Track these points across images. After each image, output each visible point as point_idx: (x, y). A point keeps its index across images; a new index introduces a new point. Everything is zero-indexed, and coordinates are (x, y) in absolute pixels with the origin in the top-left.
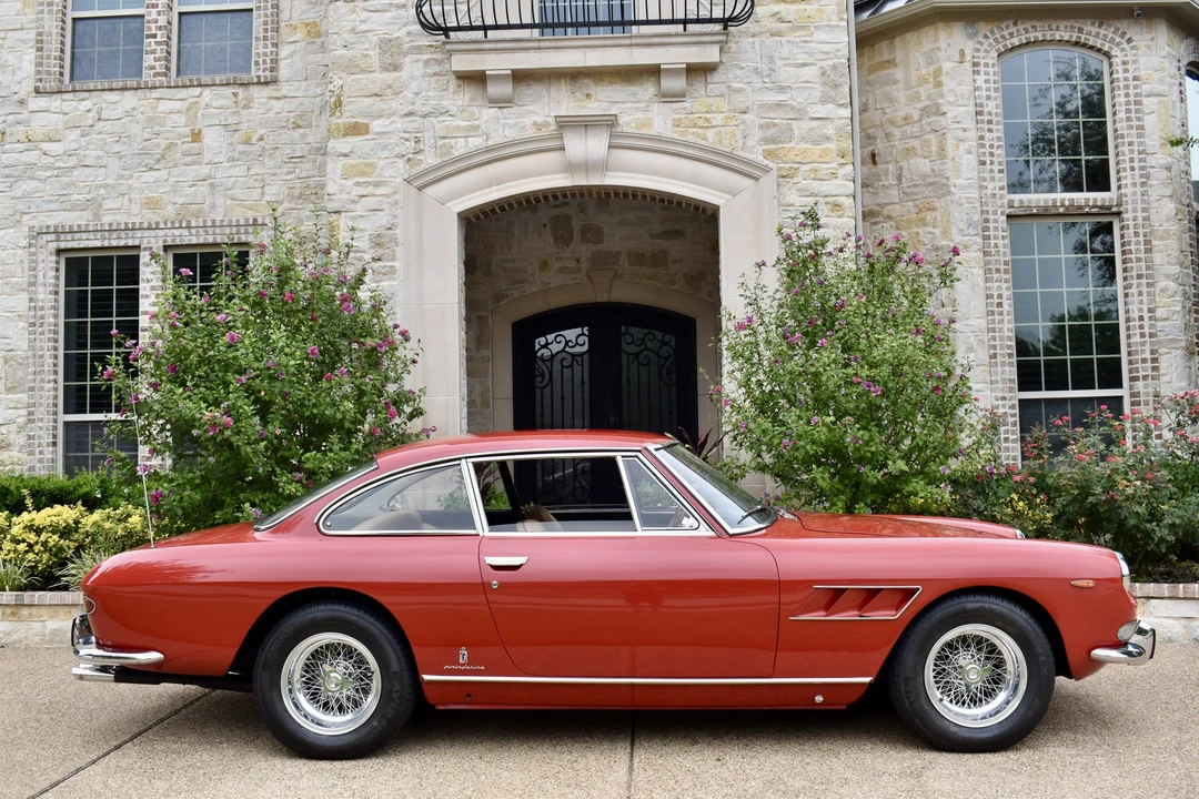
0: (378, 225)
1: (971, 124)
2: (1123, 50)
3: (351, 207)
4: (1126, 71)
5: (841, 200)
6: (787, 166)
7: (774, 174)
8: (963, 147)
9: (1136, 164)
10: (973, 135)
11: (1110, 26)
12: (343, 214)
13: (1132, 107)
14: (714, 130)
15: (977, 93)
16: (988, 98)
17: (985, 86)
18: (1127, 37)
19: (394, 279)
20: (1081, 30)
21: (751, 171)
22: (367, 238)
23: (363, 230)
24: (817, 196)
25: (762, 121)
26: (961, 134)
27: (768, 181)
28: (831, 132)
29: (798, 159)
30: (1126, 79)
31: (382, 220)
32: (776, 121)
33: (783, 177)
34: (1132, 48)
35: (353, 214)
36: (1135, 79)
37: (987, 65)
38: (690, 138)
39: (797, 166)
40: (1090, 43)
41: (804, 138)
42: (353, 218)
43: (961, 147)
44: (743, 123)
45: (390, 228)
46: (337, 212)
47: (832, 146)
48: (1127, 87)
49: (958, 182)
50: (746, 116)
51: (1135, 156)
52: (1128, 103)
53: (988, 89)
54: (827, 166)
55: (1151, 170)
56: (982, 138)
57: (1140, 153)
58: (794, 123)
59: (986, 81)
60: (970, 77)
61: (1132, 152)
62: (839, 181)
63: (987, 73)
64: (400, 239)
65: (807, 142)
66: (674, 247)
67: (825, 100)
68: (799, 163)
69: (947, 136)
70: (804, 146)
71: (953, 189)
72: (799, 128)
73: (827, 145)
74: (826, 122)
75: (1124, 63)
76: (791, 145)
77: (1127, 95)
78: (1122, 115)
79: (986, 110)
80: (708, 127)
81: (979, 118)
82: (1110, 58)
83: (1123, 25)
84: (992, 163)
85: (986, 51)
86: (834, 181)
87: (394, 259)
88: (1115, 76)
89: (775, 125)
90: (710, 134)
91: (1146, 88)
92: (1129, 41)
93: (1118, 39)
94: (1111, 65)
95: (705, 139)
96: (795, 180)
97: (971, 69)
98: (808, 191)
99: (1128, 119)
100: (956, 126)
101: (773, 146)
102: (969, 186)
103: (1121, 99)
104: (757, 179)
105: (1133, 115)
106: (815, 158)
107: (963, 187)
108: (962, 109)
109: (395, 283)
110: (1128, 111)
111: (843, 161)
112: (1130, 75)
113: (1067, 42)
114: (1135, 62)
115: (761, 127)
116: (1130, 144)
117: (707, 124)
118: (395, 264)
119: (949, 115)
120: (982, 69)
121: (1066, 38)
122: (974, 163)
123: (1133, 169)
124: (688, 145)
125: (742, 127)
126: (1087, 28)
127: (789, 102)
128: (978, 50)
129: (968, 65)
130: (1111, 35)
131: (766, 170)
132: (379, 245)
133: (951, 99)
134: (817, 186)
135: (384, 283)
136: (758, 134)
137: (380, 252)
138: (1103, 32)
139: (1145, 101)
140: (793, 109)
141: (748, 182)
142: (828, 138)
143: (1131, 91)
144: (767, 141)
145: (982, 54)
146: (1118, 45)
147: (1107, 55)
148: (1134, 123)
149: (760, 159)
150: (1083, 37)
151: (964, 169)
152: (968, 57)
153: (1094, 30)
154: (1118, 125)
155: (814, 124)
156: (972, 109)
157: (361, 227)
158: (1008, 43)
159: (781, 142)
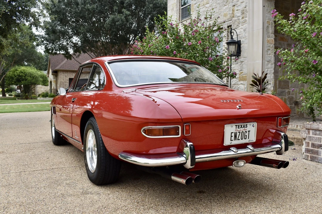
0: (243, 7)
3: (237, 3)
12: (235, 6)
19: (246, 24)
22: (240, 12)
23: (239, 10)
31: (243, 5)
35: (237, 5)
42: (238, 6)
45: (245, 7)
46: (234, 6)
64: (248, 11)
87: (246, 17)
109: (246, 25)
118: (247, 19)
132: (243, 13)
135: (244, 26)
137: (243, 15)
157: (239, 9)
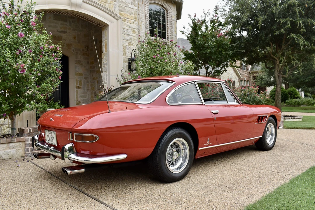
1: (144, 18)
2: (170, 9)
4: (170, 14)
5: (135, 30)
6: (124, 18)
7: (122, 20)
8: (143, 23)
9: (171, 34)
10: (144, 21)
11: (168, 4)
13: (171, 22)
14: (108, 4)
15: (146, 11)
16: (147, 13)
17: (147, 10)
18: (171, 7)
20: (163, 3)
21: (116, 18)
24: (130, 27)
25: (119, 5)
26: (142, 20)
27: (120, 21)
28: (133, 12)
29: (126, 17)
30: (170, 16)
32: (122, 6)
33: (123, 21)
34: (171, 10)
36: (171, 16)
37: (147, 5)
38: (102, 4)
39: (126, 19)
40: (164, 6)
41: (128, 12)
43: (142, 23)
44: (115, 4)
47: (133, 15)
48: (170, 18)
49: (142, 31)
50: (115, 2)
51: (171, 33)
52: (170, 21)
53: (147, 11)
54: (132, 20)
55: (173, 37)
56: (146, 22)
57: (172, 32)
58: (125, 7)
59: (147, 9)
60: (144, 7)
61: (170, 32)
62: (134, 25)
63: (147, 7)
65: (128, 13)
66: (64, 36)
67: (132, 4)
68: (127, 18)
69: (139, 20)
70: (127, 14)
71: (140, 33)
72: (127, 9)
73: (132, 15)
74: (132, 9)
75: (170, 12)
76: (125, 13)
77: (170, 19)
78: (169, 23)
79: (147, 16)
80: (106, 3)
81: (146, 17)
82: (167, 11)
83: (170, 4)
84: (148, 28)
85: (147, 2)
86: (133, 25)
88: (168, 15)
89: (121, 7)
90: (107, 5)
91: (173, 19)
92: (171, 8)
93: (169, 7)
94: (167, 12)
95: (106, 6)
96: (126, 22)
97: (144, 5)
98: (128, 25)
99: (170, 25)
100: (141, 18)
101: (121, 12)
102: (143, 33)
103: (169, 20)
104: (117, 20)
105: (171, 24)
106: (129, 18)
107: (142, 33)
108: (142, 14)
110: (170, 23)
111: (135, 20)
112: (171, 15)
113: (160, 5)
114: (172, 13)
115: (118, 7)
116: (170, 30)
117: (106, 2)
119: (140, 15)
120: (146, 6)
121: (161, 4)
122: (144, 28)
123: (170, 35)
124: (102, 6)
125: (114, 5)
126: (164, 3)
127: (125, 2)
128: (146, 1)
129: (144, 4)
130: (168, 6)
131: (120, 18)
133: (141, 11)
134: (130, 25)
136: (117, 8)
138: (167, 5)
139: (173, 21)
140: (125, 4)
141: (115, 20)
142: (133, 13)
143: (171, 19)
144: (120, 10)
145: (147, 3)
146: (169, 8)
147: (167, 10)
148: (171, 26)
149: (118, 15)
150: (163, 4)
151: (143, 29)
152: (144, 3)
153: (165, 4)
154: (168, 26)
155: (130, 9)
156: (144, 15)
158: (151, 1)
159: (123, 12)
